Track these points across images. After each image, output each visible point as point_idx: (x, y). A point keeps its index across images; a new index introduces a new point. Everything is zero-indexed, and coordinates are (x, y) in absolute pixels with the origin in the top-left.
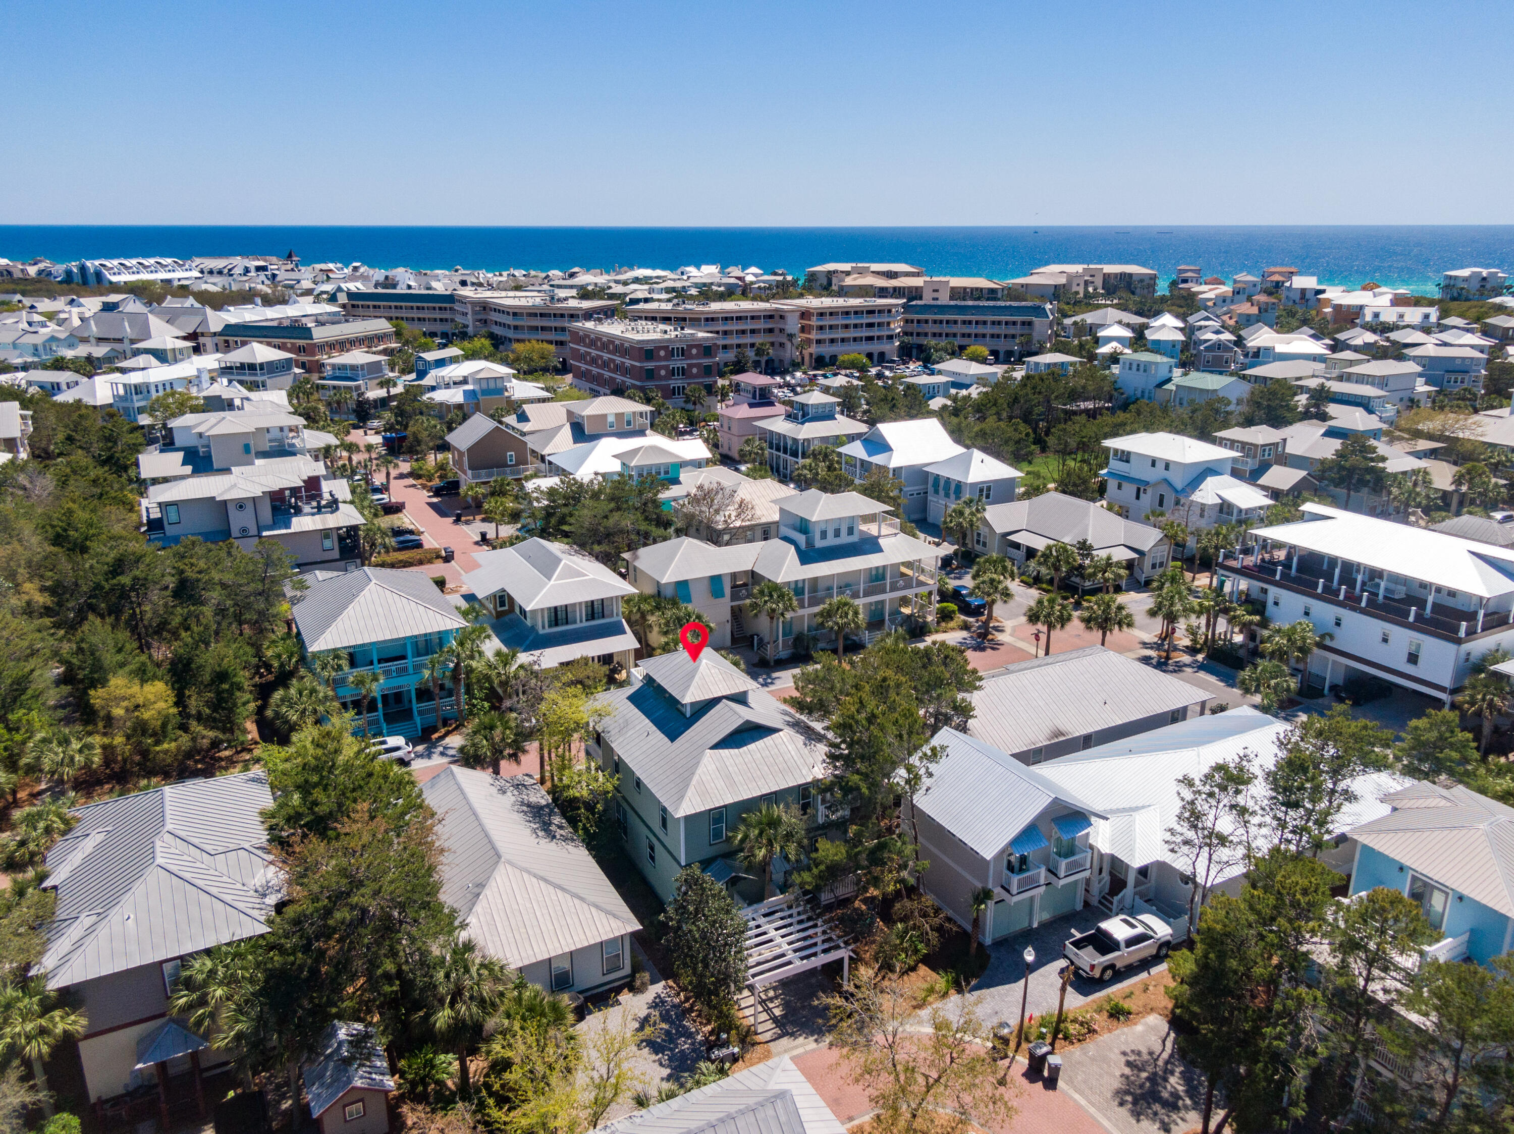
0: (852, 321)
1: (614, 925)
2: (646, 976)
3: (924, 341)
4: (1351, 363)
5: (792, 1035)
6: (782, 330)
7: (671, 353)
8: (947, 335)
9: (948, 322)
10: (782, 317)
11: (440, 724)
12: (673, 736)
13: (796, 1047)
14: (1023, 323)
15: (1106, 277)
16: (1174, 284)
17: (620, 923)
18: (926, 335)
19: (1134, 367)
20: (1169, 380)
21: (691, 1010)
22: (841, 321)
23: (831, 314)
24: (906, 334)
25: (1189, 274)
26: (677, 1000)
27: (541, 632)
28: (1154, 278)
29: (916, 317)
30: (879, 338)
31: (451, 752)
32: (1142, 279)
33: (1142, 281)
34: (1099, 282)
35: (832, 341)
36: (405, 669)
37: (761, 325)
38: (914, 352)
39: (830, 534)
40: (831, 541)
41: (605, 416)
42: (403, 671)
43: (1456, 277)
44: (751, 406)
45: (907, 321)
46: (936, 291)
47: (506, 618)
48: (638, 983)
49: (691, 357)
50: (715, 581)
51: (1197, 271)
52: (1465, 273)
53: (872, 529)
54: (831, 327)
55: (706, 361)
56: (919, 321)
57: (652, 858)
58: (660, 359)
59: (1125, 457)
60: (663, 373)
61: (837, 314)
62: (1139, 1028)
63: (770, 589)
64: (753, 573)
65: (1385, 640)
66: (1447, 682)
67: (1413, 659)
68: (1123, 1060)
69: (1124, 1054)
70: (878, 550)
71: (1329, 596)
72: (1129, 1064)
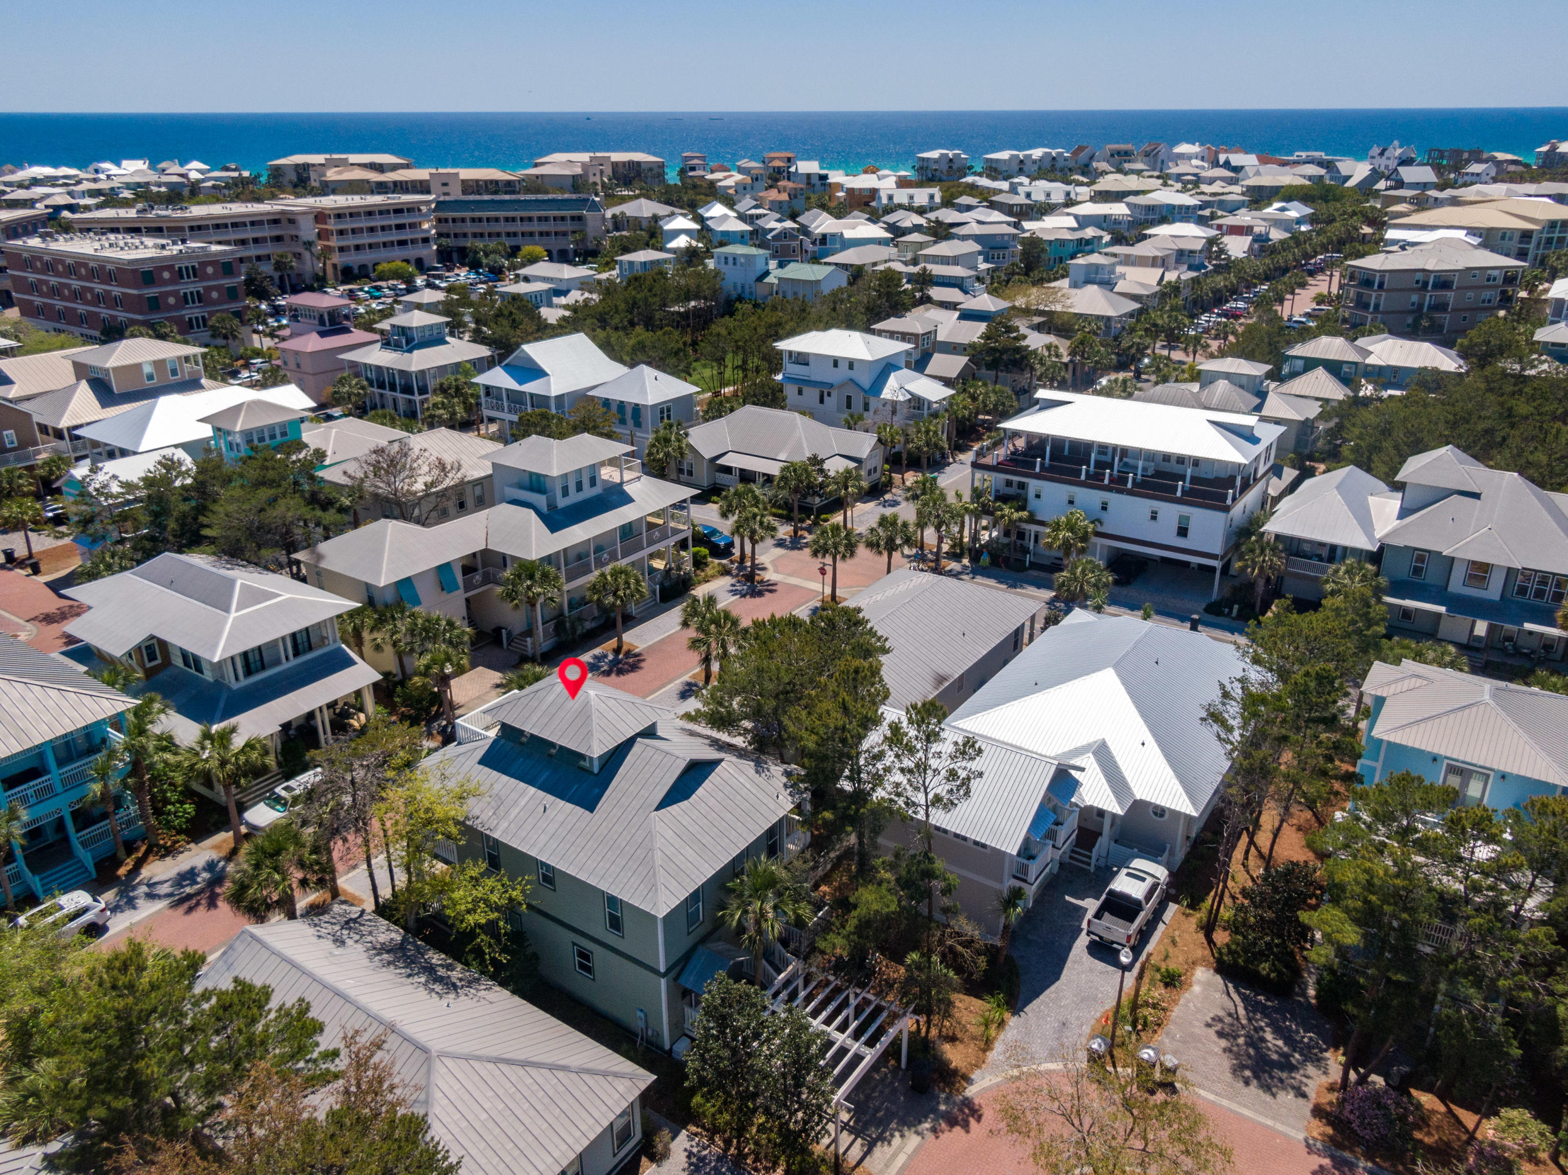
0: (378, 222)
2: (666, 1133)
3: (469, 243)
4: (922, 245)
5: (881, 1138)
6: (295, 238)
7: (179, 274)
8: (490, 235)
9: (488, 220)
10: (292, 221)
11: (121, 853)
12: (590, 804)
13: (895, 1156)
14: (573, 218)
15: (615, 165)
16: (682, 172)
17: (628, 1083)
18: (465, 235)
19: (730, 261)
20: (767, 273)
21: (741, 1156)
23: (351, 215)
24: (440, 235)
25: (696, 161)
26: (716, 1150)
27: (235, 686)
28: (662, 166)
29: (450, 215)
30: (413, 241)
31: (165, 889)
32: (651, 167)
33: (651, 170)
34: (608, 171)
35: (358, 248)
36: (50, 788)
37: (267, 232)
38: (455, 256)
39: (572, 488)
41: (138, 366)
42: (46, 793)
43: (928, 159)
44: (323, 334)
45: (439, 220)
46: (445, 184)
47: (163, 676)
48: (660, 1147)
49: (205, 277)
50: (444, 570)
51: (703, 158)
52: (935, 154)
54: (354, 231)
55: (227, 282)
56: (454, 220)
57: (588, 969)
58: (165, 283)
59: (802, 359)
60: (171, 300)
61: (359, 214)
62: (1197, 989)
63: (528, 570)
64: (486, 553)
65: (1154, 518)
66: (1218, 550)
67: (1183, 532)
68: (1211, 1032)
69: (1209, 1025)
70: (628, 500)
71: (1094, 482)
72: (1221, 1034)
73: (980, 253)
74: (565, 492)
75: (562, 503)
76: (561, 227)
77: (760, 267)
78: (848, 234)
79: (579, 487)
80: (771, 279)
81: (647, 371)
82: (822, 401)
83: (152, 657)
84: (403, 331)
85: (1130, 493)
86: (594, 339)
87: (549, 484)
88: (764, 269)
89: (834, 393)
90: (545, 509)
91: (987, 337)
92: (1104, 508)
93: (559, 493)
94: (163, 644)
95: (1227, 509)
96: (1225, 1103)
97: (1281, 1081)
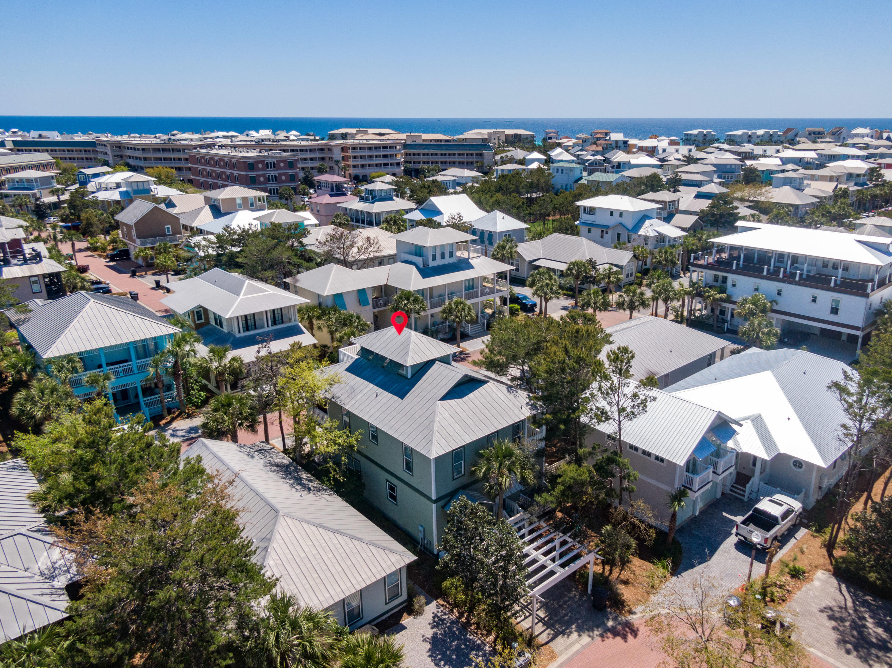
0: (374, 153)
1: (393, 559)
2: (422, 599)
3: (420, 167)
4: (679, 167)
6: (330, 158)
7: (267, 166)
8: (432, 163)
9: (432, 154)
10: (330, 150)
11: (165, 412)
12: (402, 395)
14: (477, 155)
15: (507, 136)
16: (544, 140)
17: (398, 557)
18: (419, 163)
19: (560, 171)
20: (581, 178)
21: (468, 623)
22: (367, 153)
23: (360, 148)
24: (406, 162)
25: (552, 134)
26: (453, 617)
27: (238, 335)
28: (533, 136)
30: (392, 164)
31: (180, 433)
32: (527, 137)
34: (503, 138)
35: (363, 166)
36: (131, 370)
37: (317, 155)
38: (413, 173)
39: (438, 256)
40: (439, 262)
41: (234, 199)
42: (128, 372)
43: (691, 135)
44: (331, 196)
45: (406, 154)
46: (414, 141)
47: (205, 329)
48: (417, 607)
49: (280, 169)
50: (361, 293)
51: (557, 133)
52: (695, 132)
53: (464, 253)
54: (361, 157)
55: (290, 172)
56: (414, 154)
57: (394, 497)
58: (259, 170)
59: (591, 211)
60: (262, 179)
61: (364, 148)
62: (816, 583)
63: (407, 295)
64: (386, 286)
65: (814, 300)
66: (860, 323)
67: (835, 311)
68: (824, 615)
69: (822, 611)
70: (471, 267)
71: (773, 276)
72: (831, 618)
73: (715, 172)
74: (434, 258)
75: (431, 264)
76: (470, 159)
77: (577, 174)
78: (633, 162)
79: (443, 256)
80: (583, 181)
81: (499, 214)
82: (602, 237)
83: (200, 318)
84: (371, 192)
85: (797, 284)
86: (472, 199)
87: (425, 252)
88: (580, 176)
89: (610, 232)
90: (421, 266)
91: (712, 207)
92: (779, 294)
93: (430, 258)
94: (206, 310)
95: (867, 296)
96: (831, 660)
97: (878, 657)
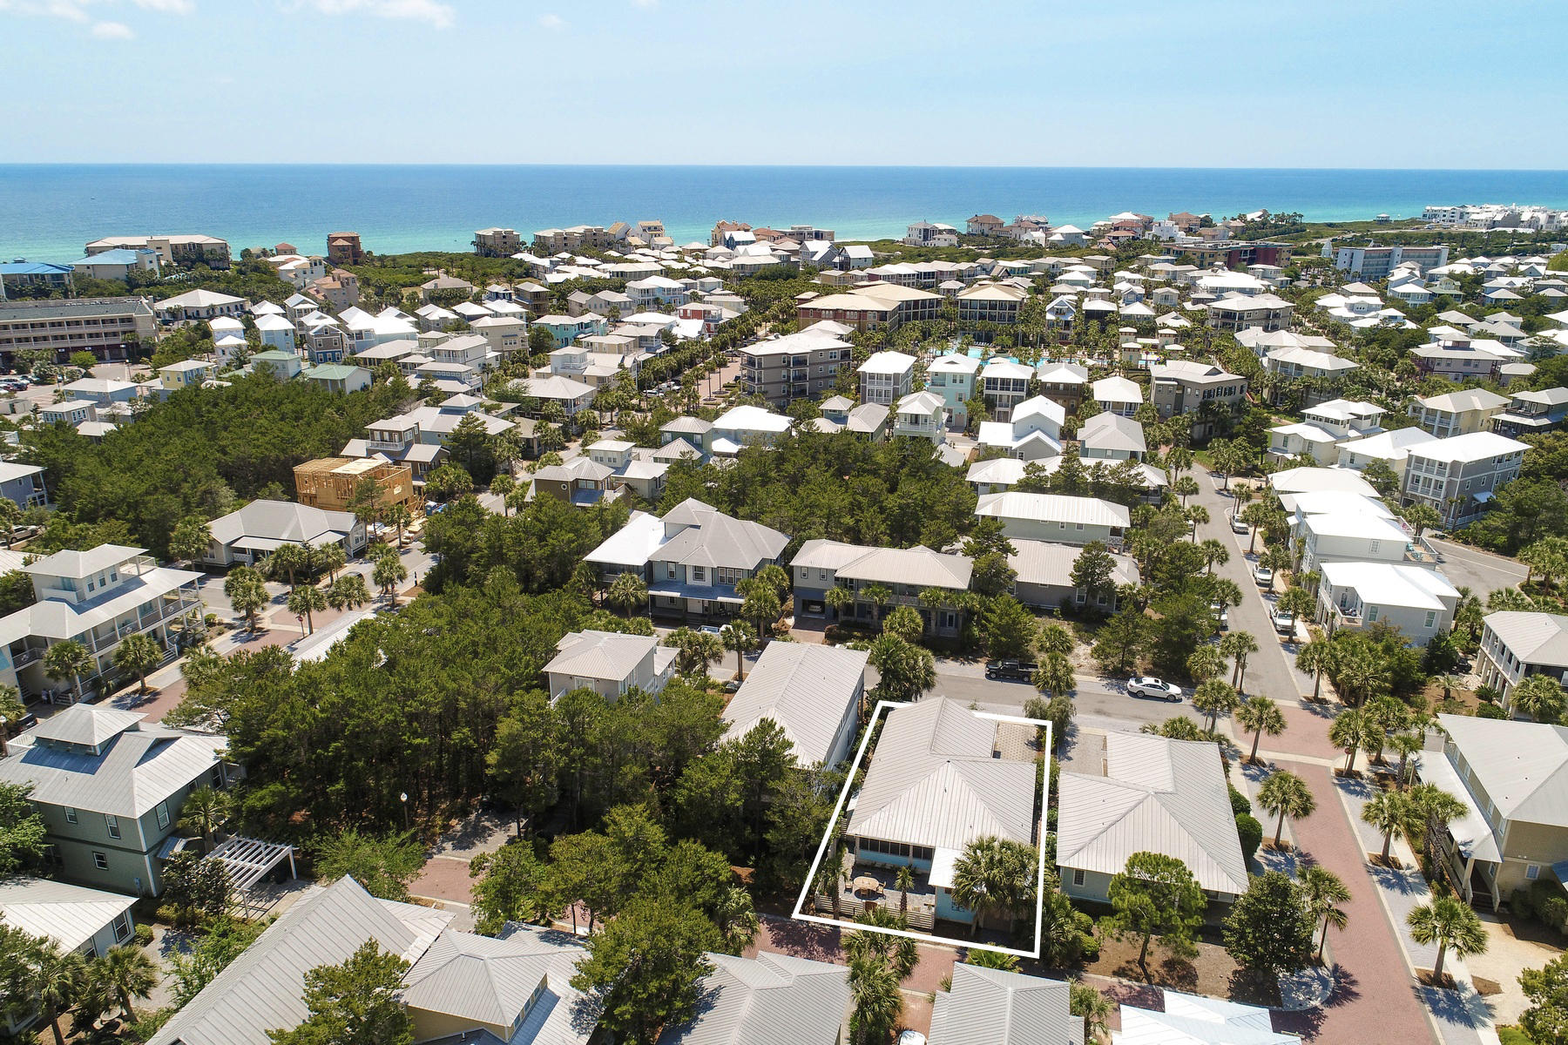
4: (438, 341)
12: (93, 772)
14: (123, 320)
15: (175, 248)
17: (117, 905)
33: (214, 249)
39: (97, 584)
40: (99, 590)
53: (130, 570)
57: (104, 862)
63: (64, 647)
64: (30, 638)
70: (143, 585)
74: (91, 587)
75: (89, 596)
76: (111, 329)
77: (292, 370)
78: (379, 331)
79: (103, 583)
87: (77, 585)
88: (297, 370)
90: (75, 602)
91: (461, 426)
93: (86, 589)
